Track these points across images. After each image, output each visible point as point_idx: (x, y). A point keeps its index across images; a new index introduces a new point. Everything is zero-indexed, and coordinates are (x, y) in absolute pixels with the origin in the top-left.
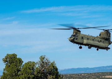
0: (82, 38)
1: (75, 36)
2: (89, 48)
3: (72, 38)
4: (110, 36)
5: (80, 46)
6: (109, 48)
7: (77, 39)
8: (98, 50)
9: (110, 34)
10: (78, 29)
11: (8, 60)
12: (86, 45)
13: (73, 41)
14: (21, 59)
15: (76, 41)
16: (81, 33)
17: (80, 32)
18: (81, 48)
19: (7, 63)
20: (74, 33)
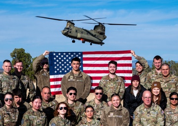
0: (76, 31)
1: (68, 29)
2: (83, 43)
3: (66, 31)
4: (104, 30)
5: (73, 39)
6: (104, 43)
7: (70, 32)
8: (91, 44)
9: (105, 28)
10: (72, 21)
11: (16, 55)
12: (79, 39)
13: (66, 34)
14: (29, 54)
15: (69, 34)
16: (75, 26)
17: (74, 24)
18: (74, 42)
19: (14, 58)
20: (67, 25)
